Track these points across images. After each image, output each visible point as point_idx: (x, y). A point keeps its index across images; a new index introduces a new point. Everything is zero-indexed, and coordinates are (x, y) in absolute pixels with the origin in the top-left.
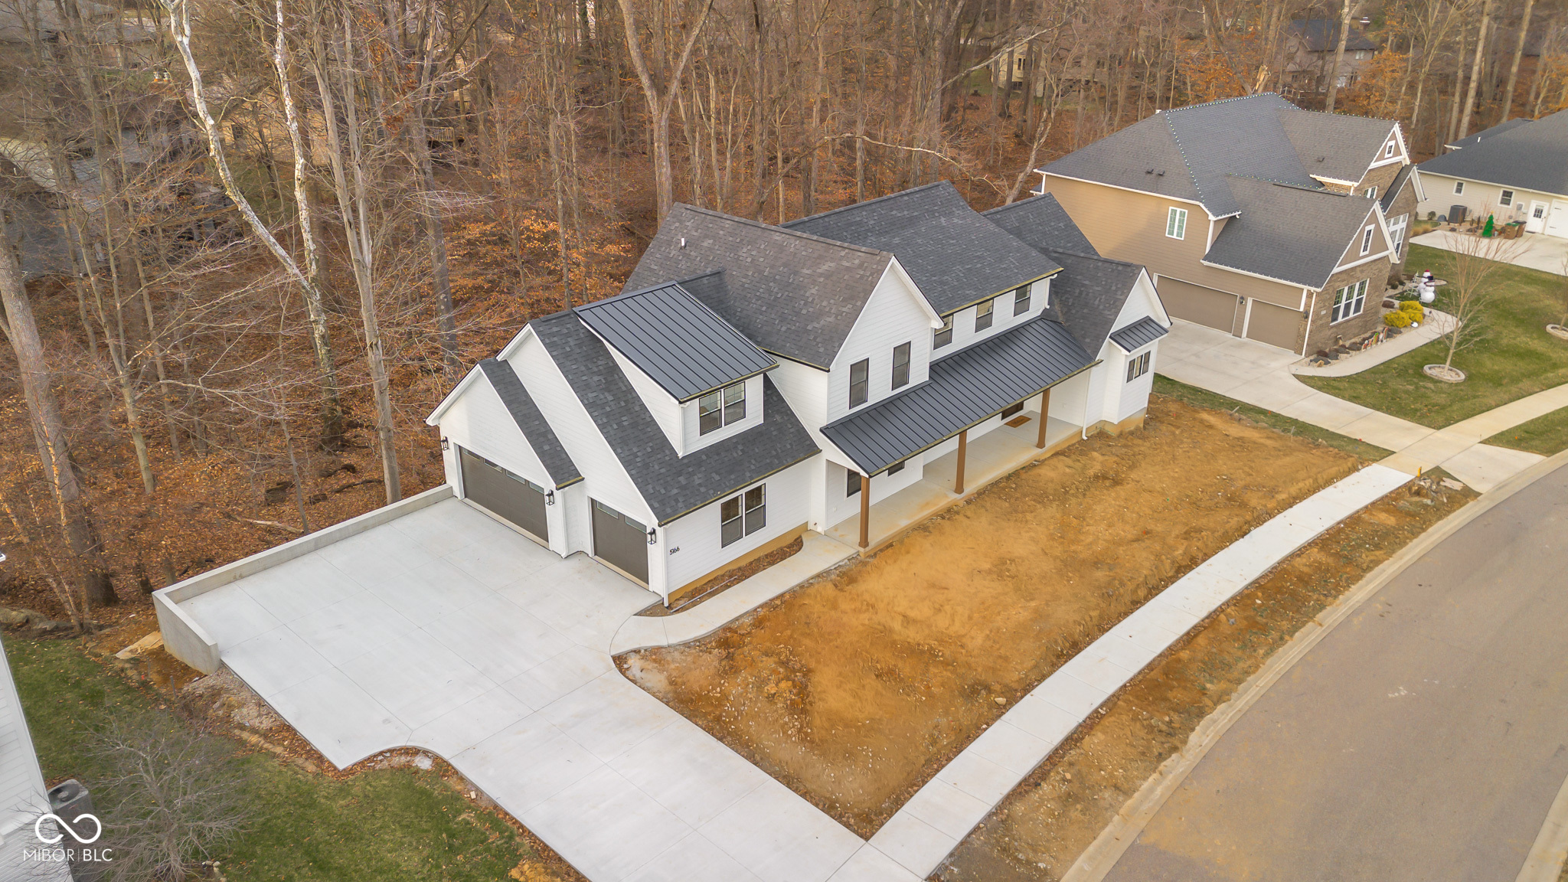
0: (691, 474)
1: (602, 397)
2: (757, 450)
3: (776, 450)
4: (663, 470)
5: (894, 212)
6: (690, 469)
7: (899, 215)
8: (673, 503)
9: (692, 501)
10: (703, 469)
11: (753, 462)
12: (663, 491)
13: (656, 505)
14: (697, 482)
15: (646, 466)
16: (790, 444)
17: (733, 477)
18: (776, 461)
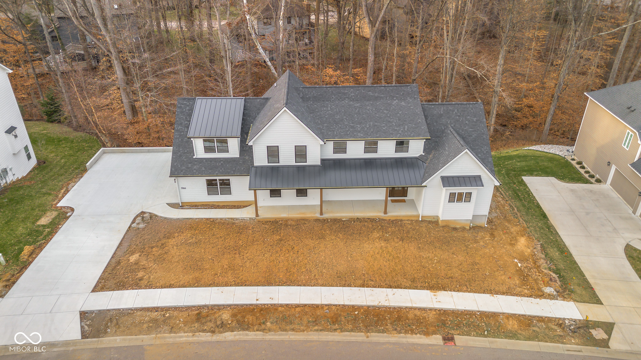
0: (195, 165)
1: (183, 129)
2: (228, 166)
3: (236, 168)
4: (185, 160)
5: (370, 93)
6: (196, 163)
7: (371, 94)
8: (180, 171)
9: (188, 173)
10: (201, 164)
11: (223, 169)
12: (179, 166)
13: (173, 170)
14: (195, 168)
15: (180, 156)
16: (244, 169)
17: (210, 171)
18: (232, 172)
